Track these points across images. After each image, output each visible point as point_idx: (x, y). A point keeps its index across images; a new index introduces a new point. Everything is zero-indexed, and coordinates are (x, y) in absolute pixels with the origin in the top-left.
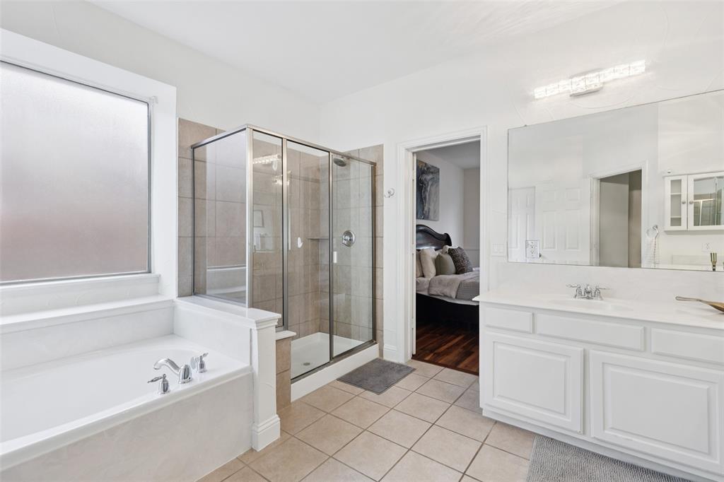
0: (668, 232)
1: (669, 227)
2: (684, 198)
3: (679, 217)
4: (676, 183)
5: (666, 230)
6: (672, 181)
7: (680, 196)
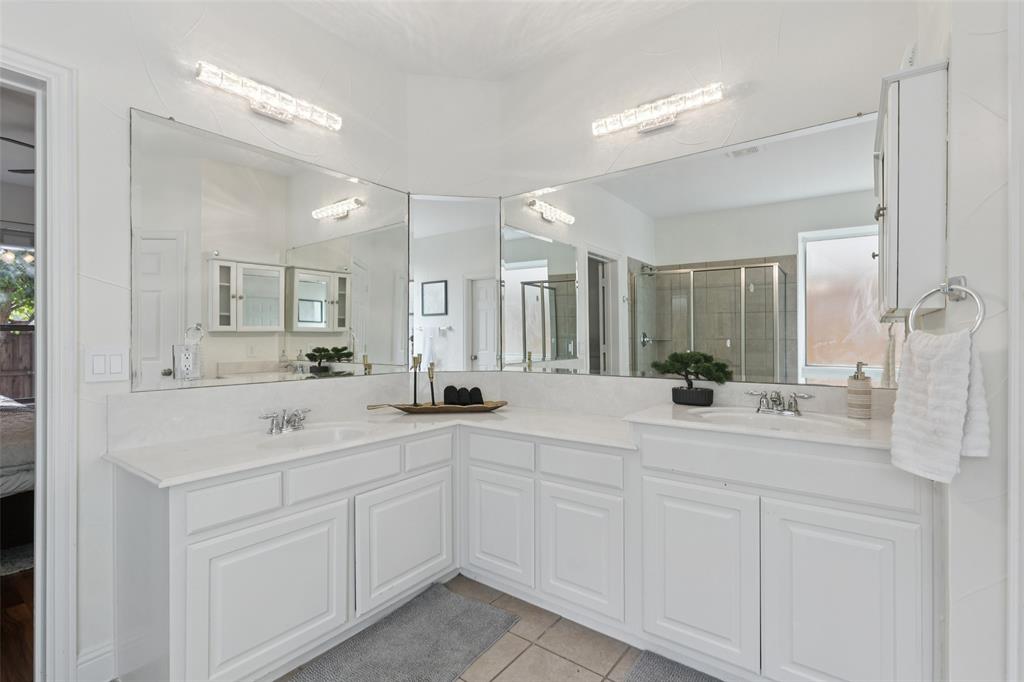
0: (214, 334)
1: (217, 327)
2: (233, 292)
3: (227, 314)
4: (225, 271)
5: (210, 330)
6: (221, 267)
7: (228, 288)
